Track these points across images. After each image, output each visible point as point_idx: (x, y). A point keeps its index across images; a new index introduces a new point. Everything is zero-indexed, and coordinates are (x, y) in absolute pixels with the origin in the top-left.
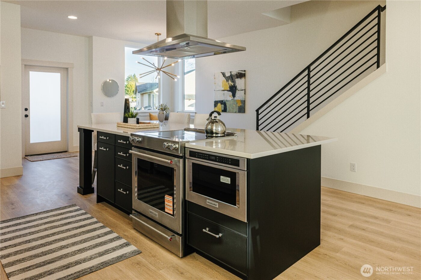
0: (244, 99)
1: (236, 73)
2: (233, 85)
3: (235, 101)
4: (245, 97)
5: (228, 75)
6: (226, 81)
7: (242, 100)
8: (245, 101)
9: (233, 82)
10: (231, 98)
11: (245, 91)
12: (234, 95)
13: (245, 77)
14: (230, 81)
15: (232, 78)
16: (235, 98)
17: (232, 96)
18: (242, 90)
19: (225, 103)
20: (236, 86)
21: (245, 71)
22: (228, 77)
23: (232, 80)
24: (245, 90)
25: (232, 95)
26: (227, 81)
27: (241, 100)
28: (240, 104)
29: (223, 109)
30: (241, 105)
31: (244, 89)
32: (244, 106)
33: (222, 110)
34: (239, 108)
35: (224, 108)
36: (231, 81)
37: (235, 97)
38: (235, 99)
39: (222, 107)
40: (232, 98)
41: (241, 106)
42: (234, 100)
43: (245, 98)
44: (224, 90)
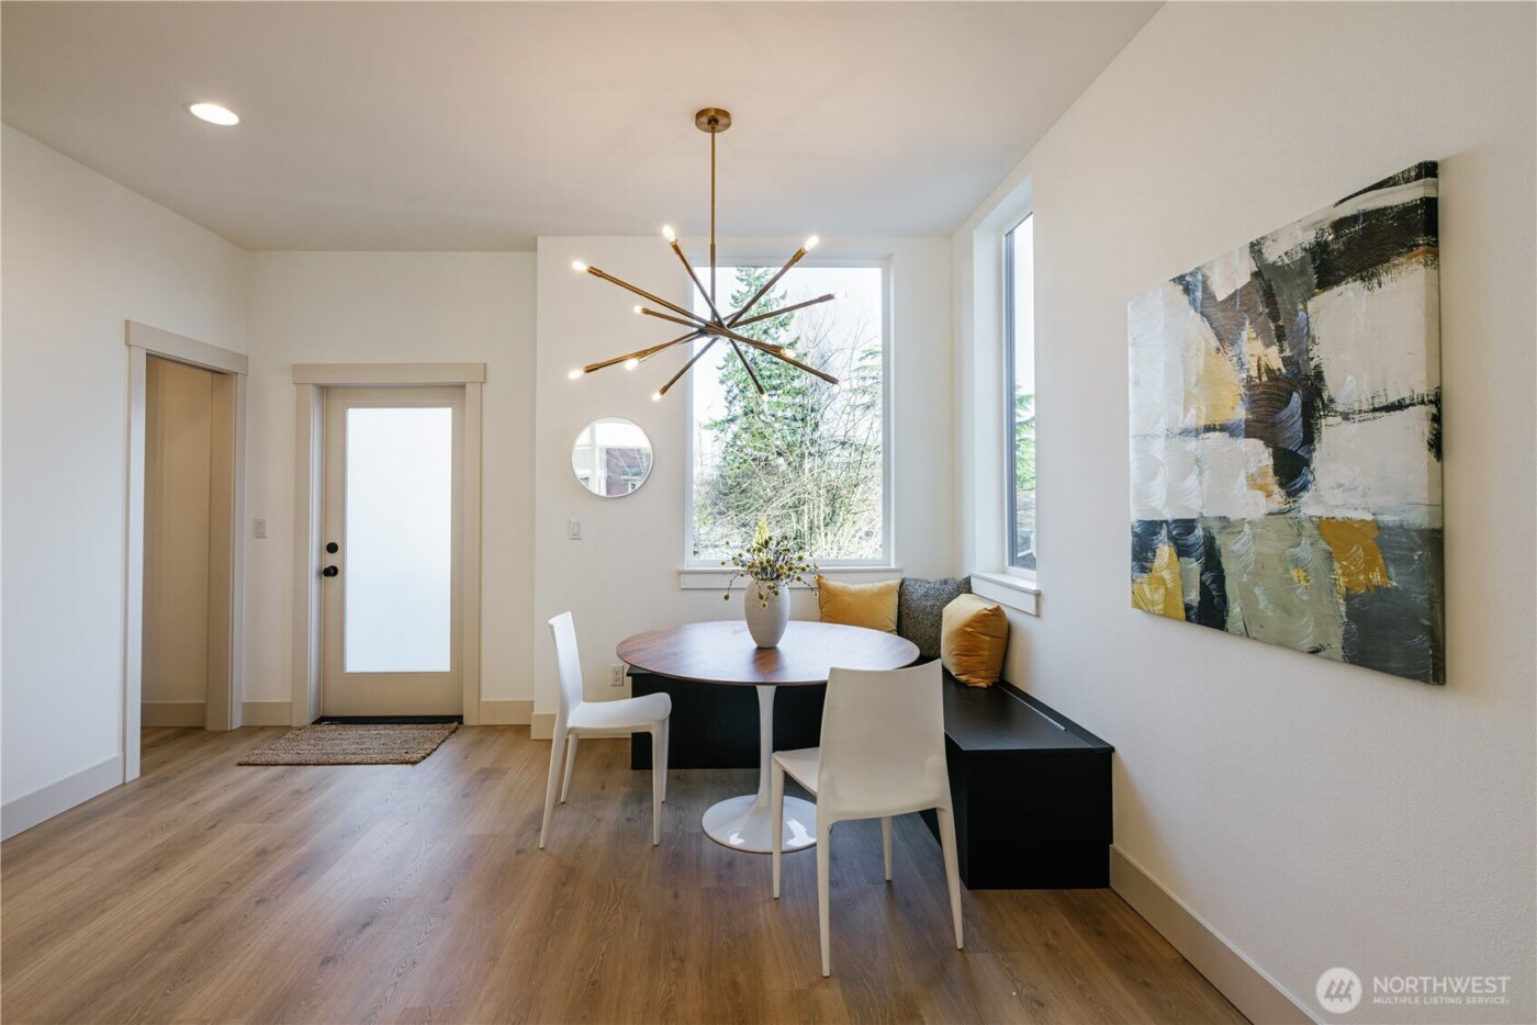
0: (1419, 518)
1: (1309, 238)
2: (1276, 363)
3: (1307, 525)
4: (1440, 483)
5: (1230, 277)
6: (1214, 342)
7: (1388, 519)
8: (1435, 540)
9: (1281, 336)
10: (1261, 495)
11: (1437, 419)
12: (1291, 470)
13: (1434, 250)
14: (1248, 332)
15: (1270, 297)
16: (1305, 497)
17: (1271, 480)
18: (1399, 406)
19: (1210, 541)
20: (1319, 375)
21: (1429, 170)
22: (1232, 297)
23: (1274, 316)
24: (1437, 400)
25: (1276, 472)
26: (1226, 338)
27: (1379, 527)
28: (1369, 568)
29: (1194, 597)
30: (1376, 578)
31: (1422, 388)
32: (1419, 598)
33: (1188, 608)
34: (1354, 615)
35: (1204, 589)
36: (1262, 332)
37: (1304, 488)
38: (1310, 506)
39: (1183, 576)
40: (1278, 498)
41: (1380, 593)
42: (1299, 525)
43: (1440, 507)
44: (1197, 433)
